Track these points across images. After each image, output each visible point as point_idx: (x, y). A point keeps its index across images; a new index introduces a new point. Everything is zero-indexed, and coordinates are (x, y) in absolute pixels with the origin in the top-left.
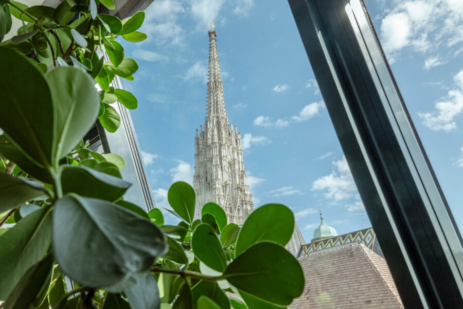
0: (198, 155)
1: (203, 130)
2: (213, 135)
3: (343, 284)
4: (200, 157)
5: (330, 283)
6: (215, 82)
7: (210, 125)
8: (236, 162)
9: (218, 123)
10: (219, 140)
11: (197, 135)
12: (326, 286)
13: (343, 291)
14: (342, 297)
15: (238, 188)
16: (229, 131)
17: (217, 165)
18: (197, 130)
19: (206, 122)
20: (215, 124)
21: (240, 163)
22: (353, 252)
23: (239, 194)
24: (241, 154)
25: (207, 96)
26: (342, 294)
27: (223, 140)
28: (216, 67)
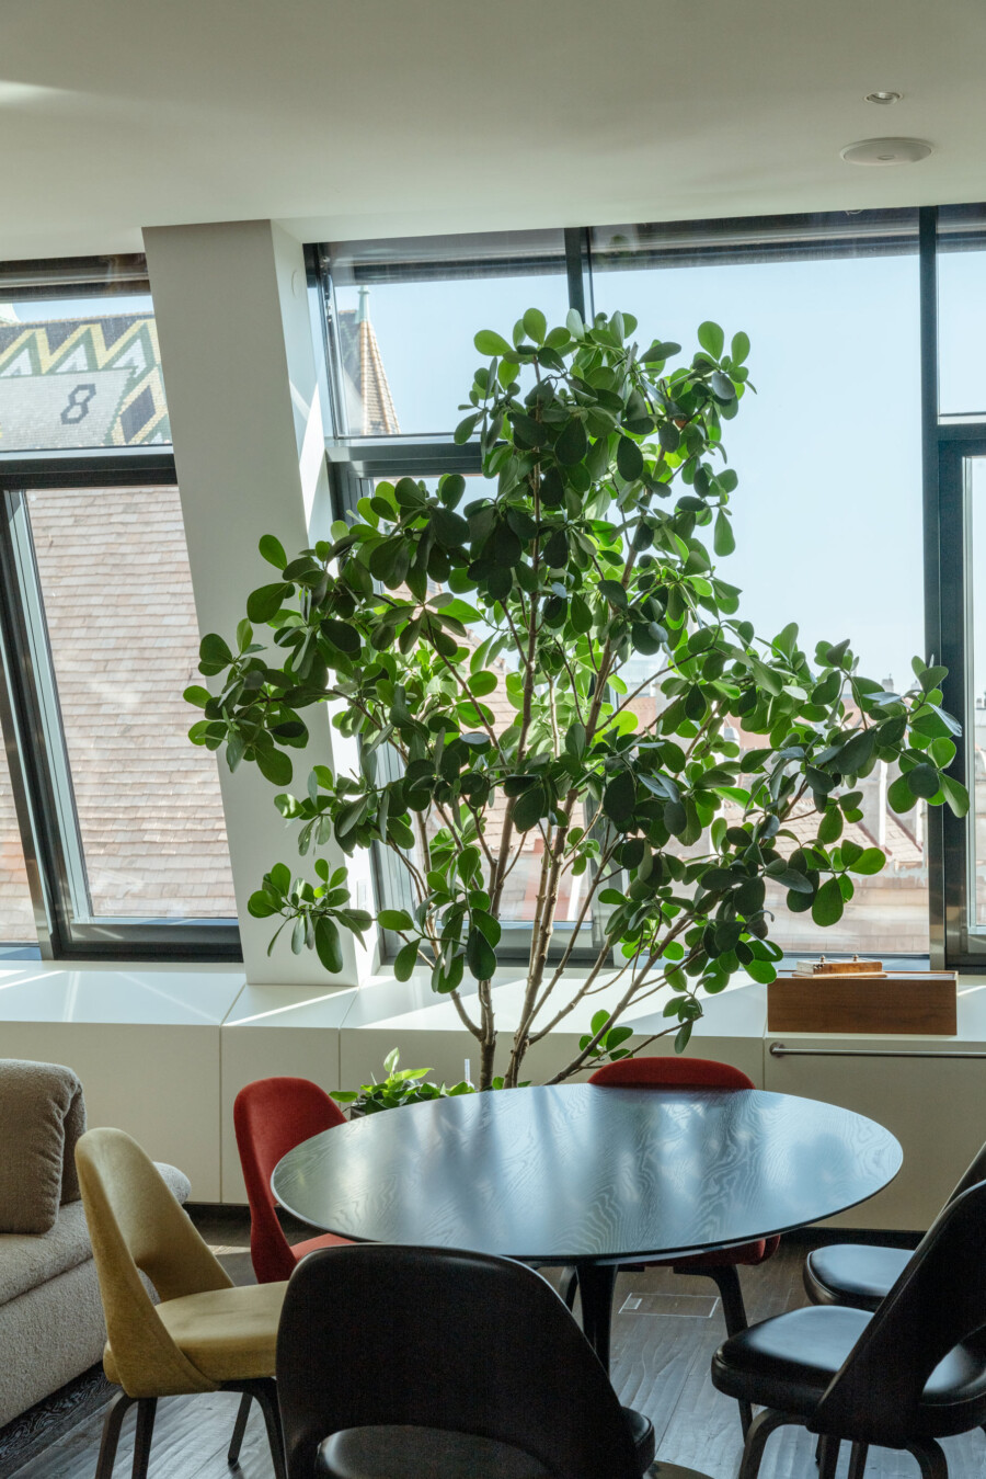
3: (167, 599)
5: (106, 590)
12: (84, 601)
13: (162, 631)
14: (155, 654)
26: (158, 643)
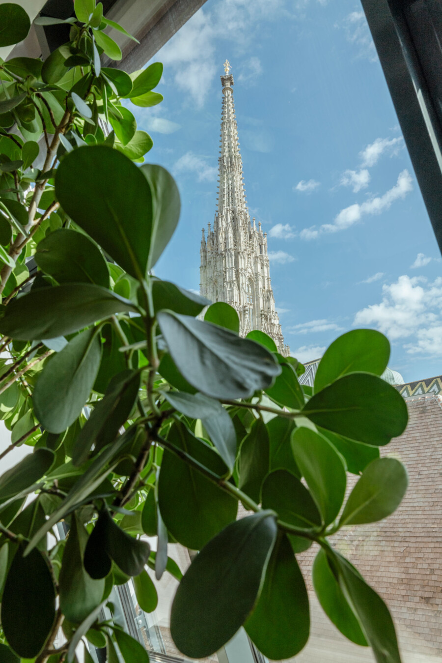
0: (205, 266)
1: (212, 230)
2: (226, 239)
3: (410, 448)
4: (208, 270)
6: (231, 157)
7: (222, 224)
8: (260, 277)
9: (234, 219)
10: (235, 245)
11: (204, 238)
15: (261, 315)
16: (250, 232)
17: (231, 282)
18: (203, 231)
19: (217, 218)
20: (229, 221)
21: (266, 279)
22: (426, 407)
23: (263, 323)
24: (267, 266)
25: (219, 178)
27: (240, 246)
28: (232, 134)
